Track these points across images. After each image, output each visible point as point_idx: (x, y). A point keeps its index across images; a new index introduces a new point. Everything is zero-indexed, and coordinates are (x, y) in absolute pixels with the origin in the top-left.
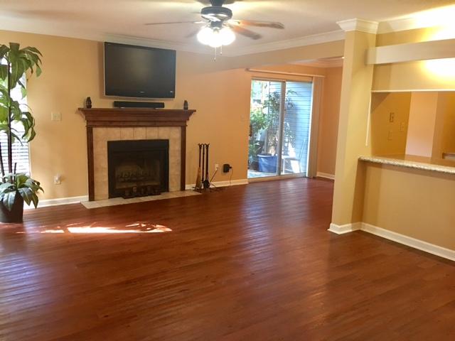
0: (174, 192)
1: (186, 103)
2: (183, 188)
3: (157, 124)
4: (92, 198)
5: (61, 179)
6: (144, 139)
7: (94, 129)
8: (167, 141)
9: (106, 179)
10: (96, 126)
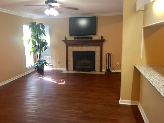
0: (97, 71)
1: (102, 37)
2: (101, 71)
3: (90, 45)
4: (67, 70)
5: (59, 62)
6: (85, 50)
7: (68, 47)
8: (95, 52)
9: (72, 64)
10: (69, 46)
